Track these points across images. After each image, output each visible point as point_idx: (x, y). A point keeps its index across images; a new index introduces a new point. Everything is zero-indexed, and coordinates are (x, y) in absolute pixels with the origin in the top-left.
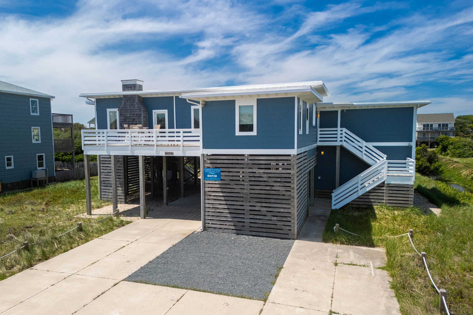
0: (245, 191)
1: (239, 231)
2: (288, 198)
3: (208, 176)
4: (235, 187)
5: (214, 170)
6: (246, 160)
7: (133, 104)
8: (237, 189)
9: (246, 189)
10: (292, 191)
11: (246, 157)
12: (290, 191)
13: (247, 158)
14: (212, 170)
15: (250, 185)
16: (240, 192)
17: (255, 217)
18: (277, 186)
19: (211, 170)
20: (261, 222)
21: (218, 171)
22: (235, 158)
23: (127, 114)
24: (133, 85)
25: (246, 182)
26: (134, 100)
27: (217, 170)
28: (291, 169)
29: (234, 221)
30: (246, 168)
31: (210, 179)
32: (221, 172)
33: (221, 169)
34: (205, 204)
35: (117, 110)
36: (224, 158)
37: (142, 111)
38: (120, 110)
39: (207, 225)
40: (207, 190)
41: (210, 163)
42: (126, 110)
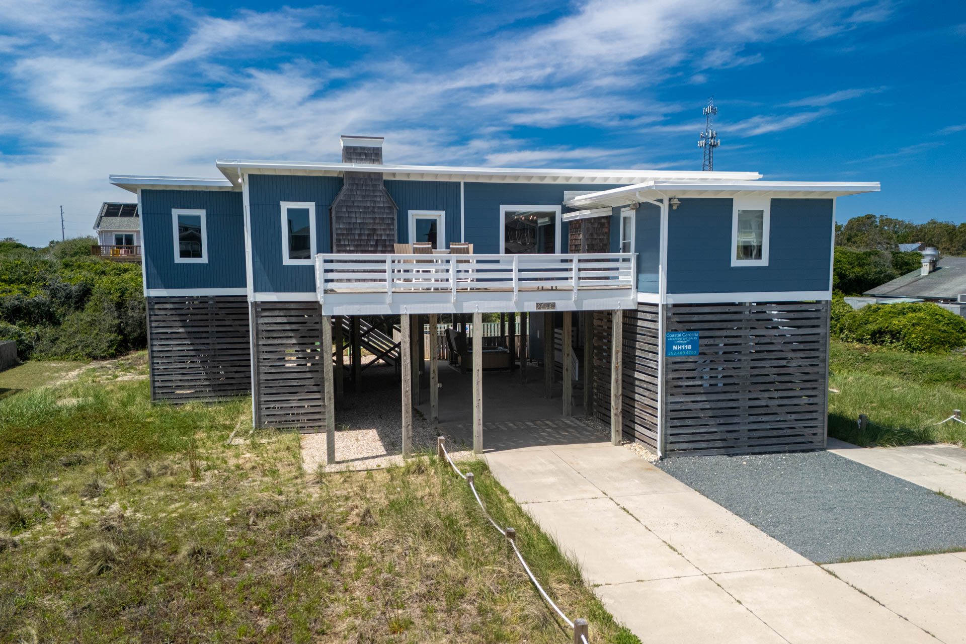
0: (742, 373)
1: (731, 449)
2: (814, 378)
3: (675, 347)
5: (687, 335)
6: (747, 313)
7: (372, 194)
8: (729, 369)
9: (744, 368)
10: (821, 364)
11: (748, 307)
12: (817, 365)
13: (748, 310)
14: (682, 336)
15: (752, 360)
16: (734, 375)
17: (760, 419)
18: (797, 358)
19: (679, 335)
20: (769, 427)
21: (693, 337)
22: (727, 311)
23: (356, 218)
24: (374, 149)
25: (744, 355)
26: (374, 186)
27: (692, 334)
28: (821, 326)
29: (721, 432)
30: (746, 328)
31: (679, 353)
32: (701, 338)
33: (700, 332)
34: (666, 404)
35: (311, 206)
36: (707, 309)
37: (395, 211)
38: (334, 206)
39: (670, 447)
40: (672, 375)
41: (678, 322)
42: (354, 207)
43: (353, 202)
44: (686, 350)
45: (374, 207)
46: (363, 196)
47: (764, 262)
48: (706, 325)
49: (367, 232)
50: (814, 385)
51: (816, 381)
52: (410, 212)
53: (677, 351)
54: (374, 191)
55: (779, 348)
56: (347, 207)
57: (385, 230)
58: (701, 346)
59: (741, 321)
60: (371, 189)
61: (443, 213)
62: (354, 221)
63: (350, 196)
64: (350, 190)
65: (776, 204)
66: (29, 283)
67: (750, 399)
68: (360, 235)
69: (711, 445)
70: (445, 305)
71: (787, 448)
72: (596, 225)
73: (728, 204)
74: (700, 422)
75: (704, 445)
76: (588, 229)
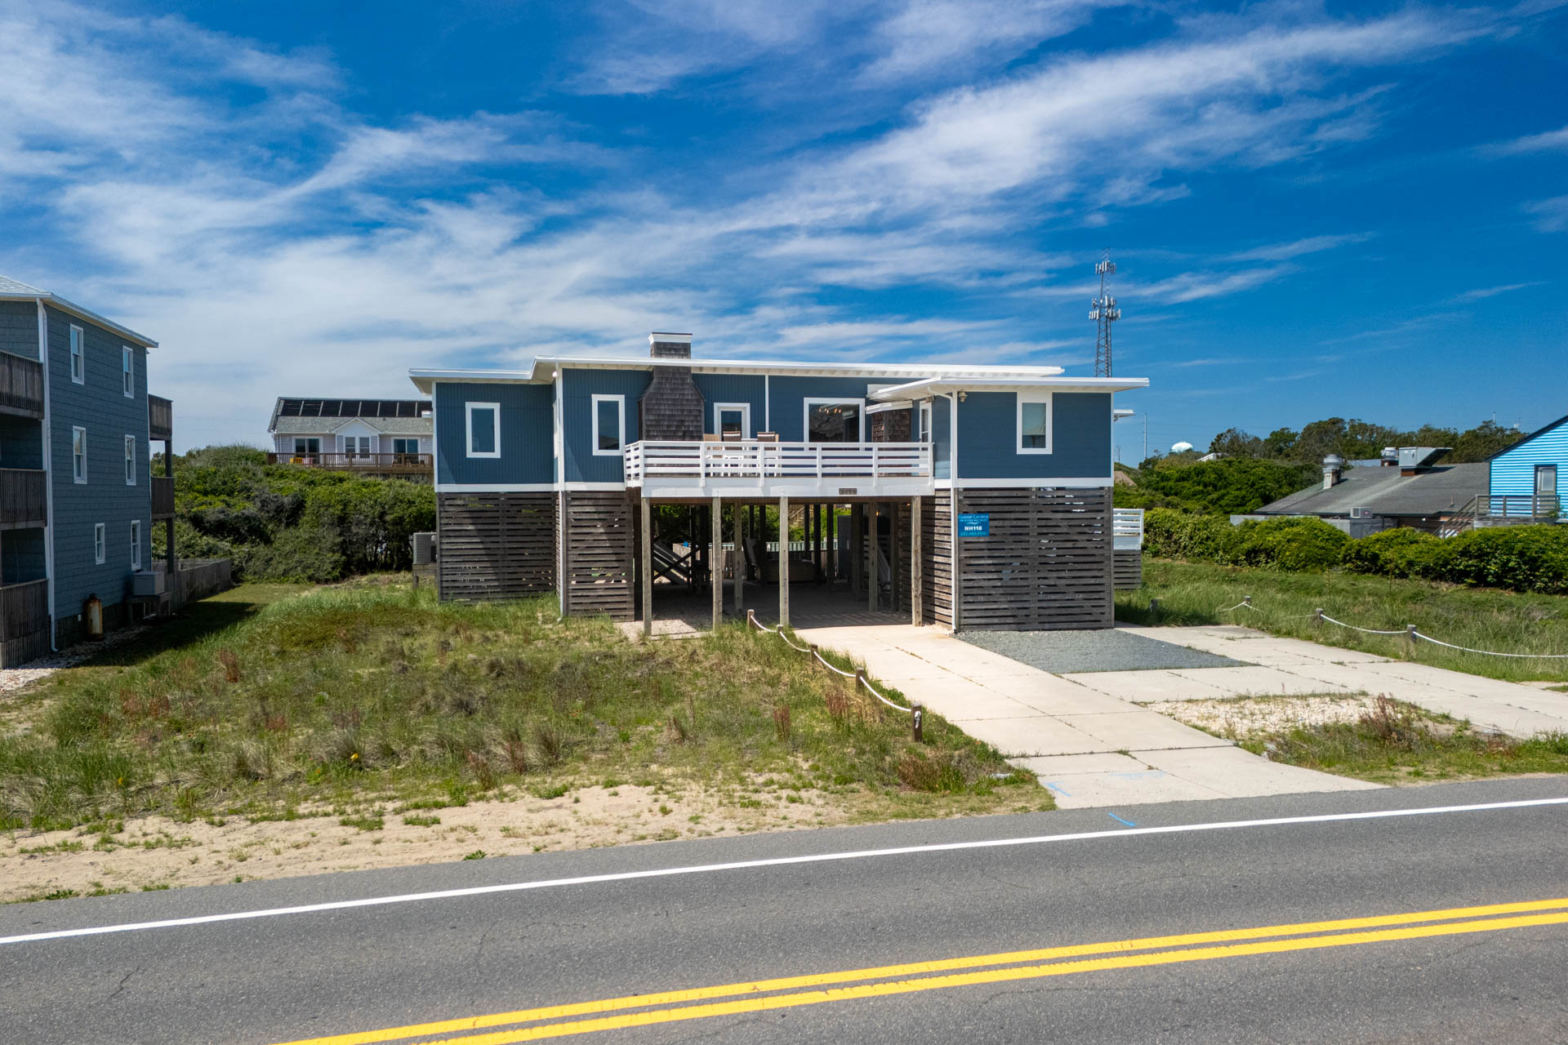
1: (1021, 625)
4: (1013, 547)
5: (978, 517)
6: (1031, 498)
7: (680, 387)
8: (1017, 549)
13: (1033, 495)
14: (973, 518)
16: (1022, 555)
17: (1049, 597)
19: (971, 517)
20: (1059, 605)
21: (983, 519)
22: (1015, 495)
23: (665, 410)
27: (983, 516)
29: (1013, 609)
30: (1031, 512)
31: (970, 534)
32: (991, 520)
33: (990, 514)
34: (959, 581)
35: (620, 399)
36: (996, 494)
37: (702, 403)
38: (644, 398)
39: (963, 621)
40: (964, 555)
41: (969, 505)
42: (663, 399)
43: (662, 394)
44: (977, 531)
45: (682, 400)
46: (672, 389)
47: (1048, 450)
48: (996, 509)
49: (675, 423)
50: (1099, 566)
51: (1102, 562)
52: (716, 405)
53: (969, 532)
54: (682, 385)
55: (1065, 530)
56: (657, 399)
57: (692, 421)
58: (991, 527)
59: (1028, 504)
60: (680, 382)
61: (748, 405)
62: (662, 412)
63: (660, 389)
64: (659, 383)
65: (1058, 398)
66: (230, 494)
67: (1039, 578)
68: (668, 426)
69: (1003, 620)
70: (754, 489)
71: (1074, 625)
72: (897, 418)
73: (1011, 398)
74: (992, 599)
75: (996, 621)
76: (890, 421)
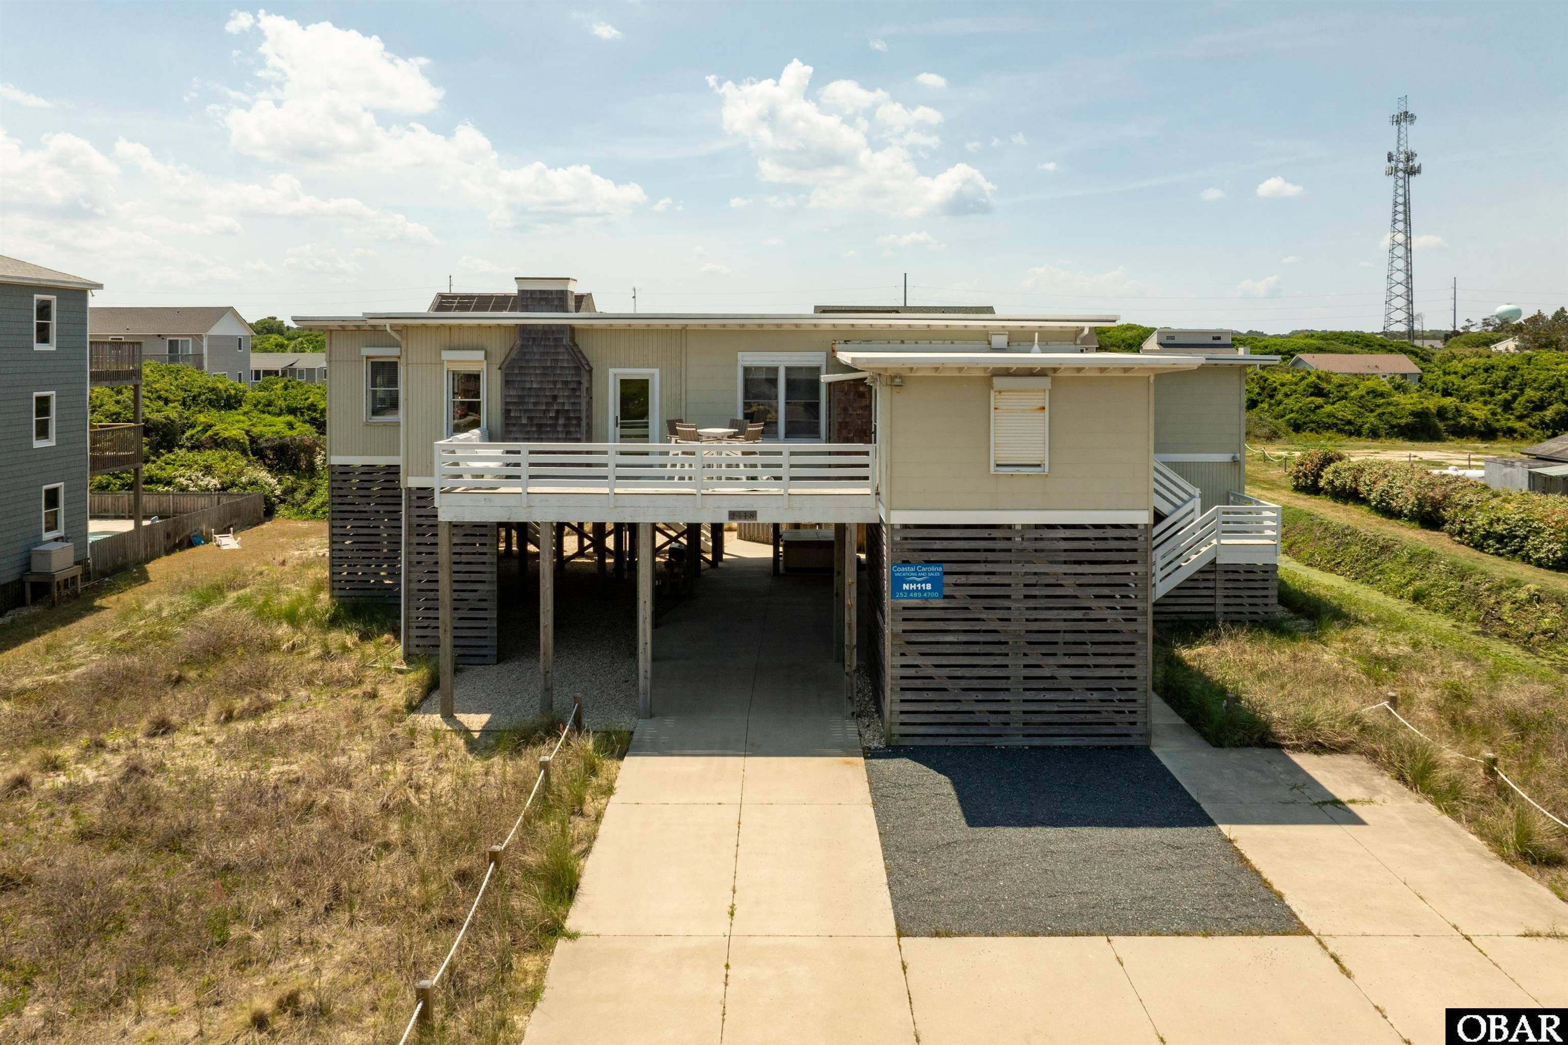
0: (1012, 626)
2: (1130, 639)
3: (906, 587)
4: (984, 616)
7: (553, 350)
8: (991, 620)
9: (1017, 620)
10: (1140, 619)
11: (1018, 531)
12: (1134, 620)
13: (1019, 535)
15: (1027, 609)
16: (998, 629)
17: (1041, 696)
18: (1100, 608)
24: (558, 293)
25: (1015, 600)
26: (556, 340)
29: (981, 711)
30: (1018, 562)
34: (893, 667)
37: (583, 372)
38: (505, 366)
39: (900, 730)
40: (902, 626)
41: (912, 550)
42: (530, 367)
43: (528, 361)
44: (922, 591)
45: (556, 368)
46: (542, 354)
48: (953, 556)
52: (612, 371)
53: (909, 591)
54: (556, 347)
55: (1070, 591)
56: (521, 367)
57: (568, 396)
58: (948, 585)
59: (1009, 550)
60: (552, 343)
62: (528, 385)
64: (524, 346)
67: (1026, 666)
68: (535, 404)
69: (964, 730)
74: (946, 695)
75: (952, 730)
